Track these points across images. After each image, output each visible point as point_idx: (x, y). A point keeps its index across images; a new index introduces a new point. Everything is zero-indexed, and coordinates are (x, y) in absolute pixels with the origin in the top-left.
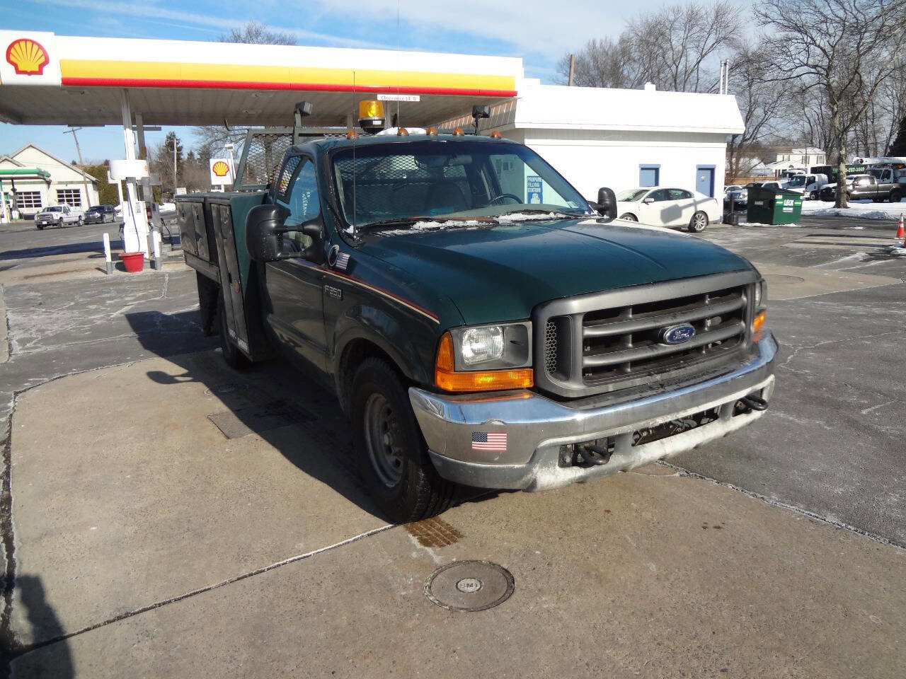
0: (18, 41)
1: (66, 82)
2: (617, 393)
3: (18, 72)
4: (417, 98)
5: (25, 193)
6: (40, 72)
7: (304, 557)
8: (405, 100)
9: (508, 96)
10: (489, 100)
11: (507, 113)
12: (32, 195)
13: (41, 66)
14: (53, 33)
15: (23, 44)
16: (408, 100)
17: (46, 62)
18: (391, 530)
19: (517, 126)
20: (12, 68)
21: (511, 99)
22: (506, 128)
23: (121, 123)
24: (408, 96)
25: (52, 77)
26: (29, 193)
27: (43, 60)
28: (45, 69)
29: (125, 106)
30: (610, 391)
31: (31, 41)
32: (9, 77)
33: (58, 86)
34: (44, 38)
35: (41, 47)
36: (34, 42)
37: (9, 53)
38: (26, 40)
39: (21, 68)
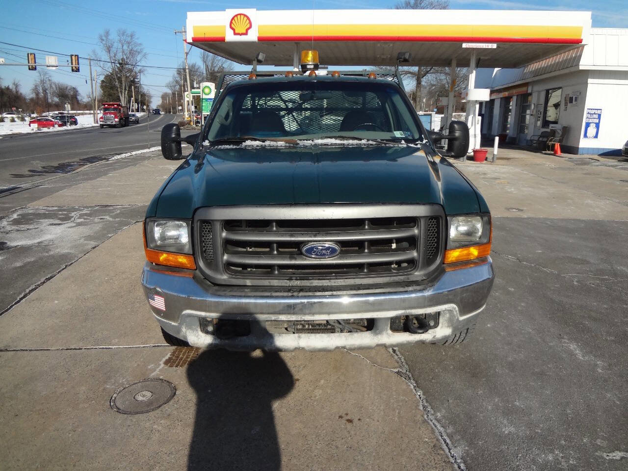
0: (236, 16)
1: (260, 39)
2: (255, 288)
3: (235, 34)
4: (494, 46)
6: (246, 34)
7: (109, 348)
8: (484, 47)
9: (575, 44)
10: (561, 46)
11: (575, 57)
13: (247, 30)
14: (255, 9)
15: (239, 16)
16: (487, 47)
17: (250, 27)
18: (167, 348)
19: (581, 68)
20: (232, 31)
21: (578, 45)
22: (573, 69)
23: (292, 65)
24: (487, 44)
25: (252, 36)
27: (248, 26)
28: (249, 31)
29: (296, 53)
30: (248, 285)
31: (242, 14)
32: (230, 37)
33: (256, 42)
34: (251, 12)
35: (248, 18)
36: (245, 15)
37: (231, 22)
38: (240, 14)
39: (236, 32)
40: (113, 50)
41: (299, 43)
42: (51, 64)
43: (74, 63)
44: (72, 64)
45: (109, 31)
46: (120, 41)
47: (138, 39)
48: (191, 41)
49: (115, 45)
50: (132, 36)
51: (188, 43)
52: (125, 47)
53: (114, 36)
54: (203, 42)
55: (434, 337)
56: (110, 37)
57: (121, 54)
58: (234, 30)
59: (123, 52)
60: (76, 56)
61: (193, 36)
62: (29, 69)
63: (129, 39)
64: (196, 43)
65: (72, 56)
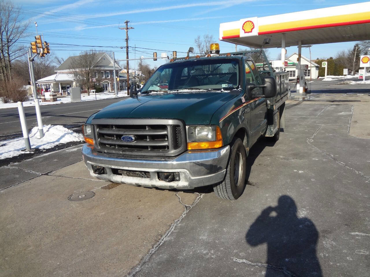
0: (246, 22)
1: (260, 34)
5: (291, 71)
6: (251, 32)
12: (293, 72)
13: (252, 29)
17: (254, 28)
25: (255, 33)
26: (292, 71)
27: (252, 27)
28: (253, 30)
29: (283, 40)
32: (242, 35)
33: (257, 36)
34: (254, 19)
35: (252, 23)
36: (251, 21)
37: (243, 26)
38: (248, 21)
39: (246, 31)
40: (202, 46)
41: (285, 33)
42: (163, 57)
43: (174, 56)
44: (173, 56)
45: (200, 36)
46: (205, 41)
47: (214, 39)
48: (222, 39)
49: (203, 43)
50: (211, 38)
51: (221, 40)
52: (207, 44)
53: (202, 39)
54: (229, 39)
55: (178, 185)
56: (200, 40)
57: (205, 48)
58: (244, 30)
59: (206, 47)
60: (175, 51)
61: (223, 36)
62: (154, 60)
63: (209, 40)
64: (224, 40)
65: (173, 52)
